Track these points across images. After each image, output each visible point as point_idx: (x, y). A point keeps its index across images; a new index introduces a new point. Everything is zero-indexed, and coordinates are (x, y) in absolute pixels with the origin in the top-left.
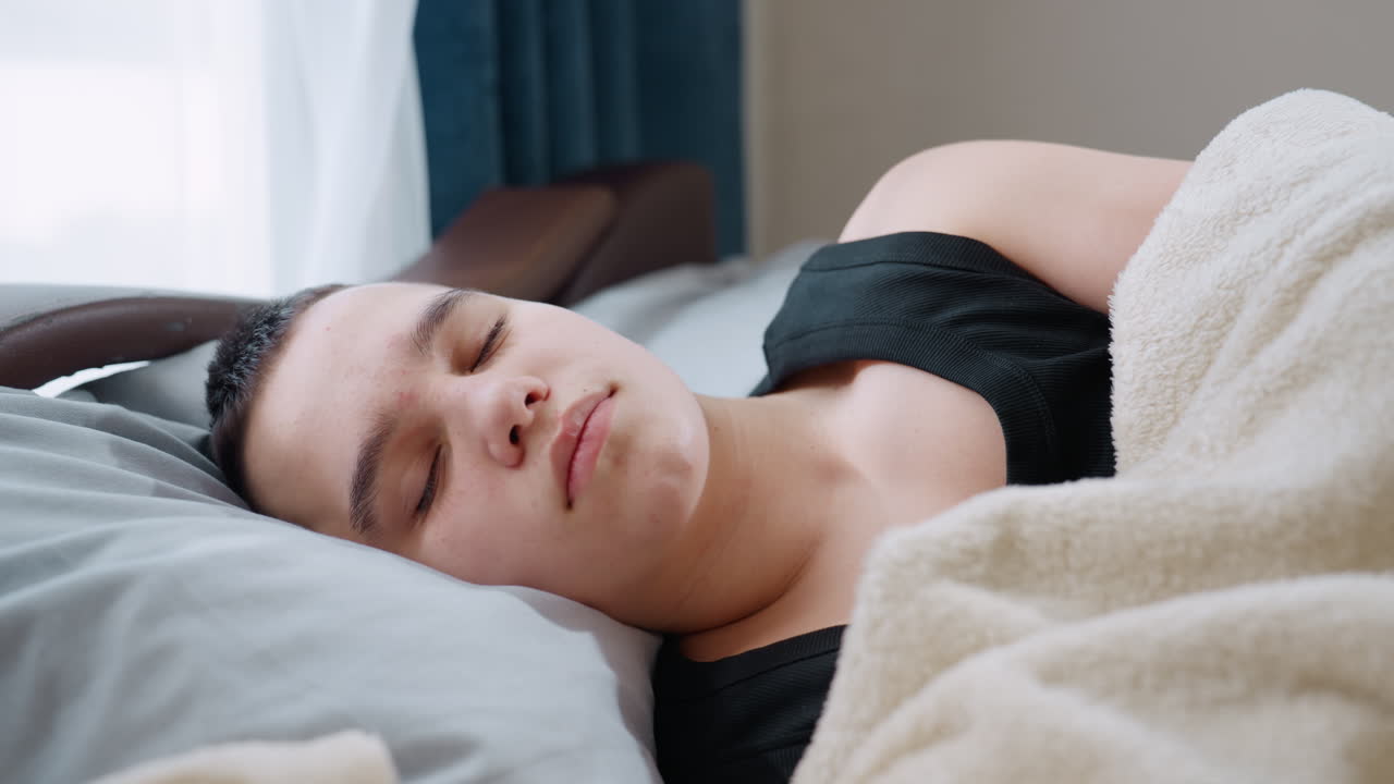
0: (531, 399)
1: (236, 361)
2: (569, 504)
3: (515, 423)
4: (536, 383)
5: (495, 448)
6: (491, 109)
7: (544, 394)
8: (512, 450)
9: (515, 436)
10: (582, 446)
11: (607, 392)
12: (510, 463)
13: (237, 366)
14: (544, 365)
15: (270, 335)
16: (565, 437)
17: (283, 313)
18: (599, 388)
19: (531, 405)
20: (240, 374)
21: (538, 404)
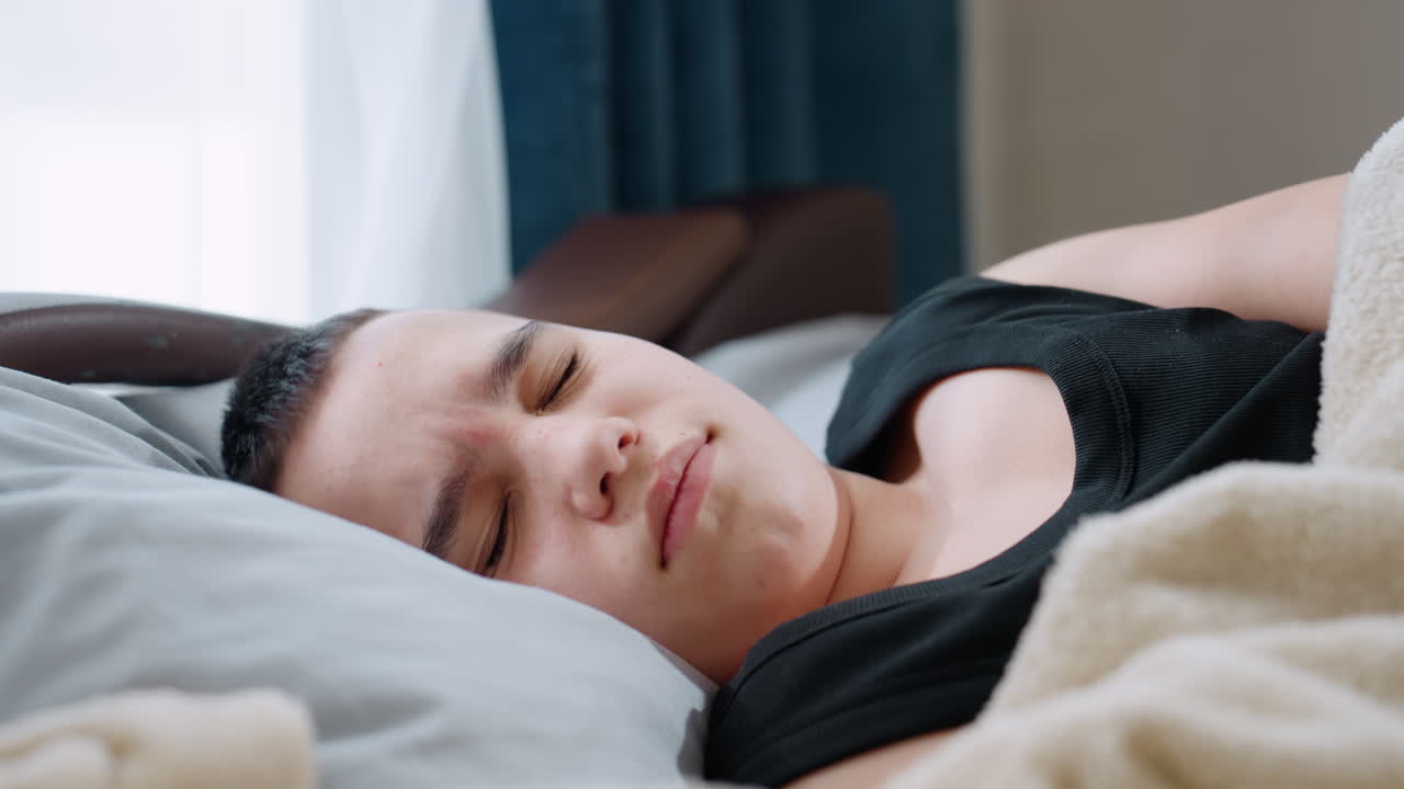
0: (623, 443)
1: (268, 399)
2: (663, 563)
3: (607, 469)
4: (625, 425)
5: (580, 499)
6: (597, 118)
7: (635, 438)
8: (600, 502)
9: (606, 485)
10: (682, 497)
11: (705, 438)
12: (598, 515)
13: (270, 405)
14: (628, 405)
15: (308, 370)
16: (661, 486)
17: (321, 345)
18: (698, 433)
19: (623, 449)
20: (275, 413)
21: (631, 447)
